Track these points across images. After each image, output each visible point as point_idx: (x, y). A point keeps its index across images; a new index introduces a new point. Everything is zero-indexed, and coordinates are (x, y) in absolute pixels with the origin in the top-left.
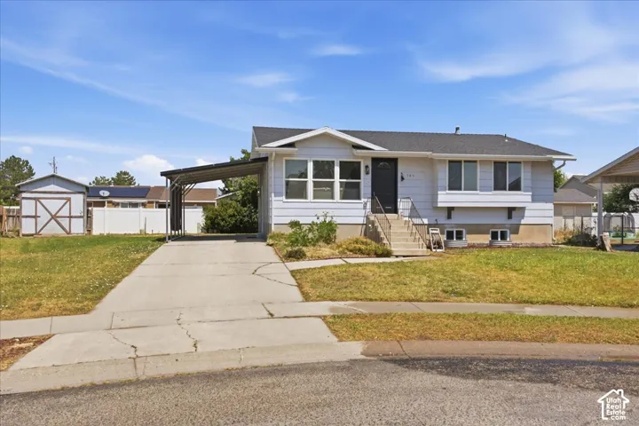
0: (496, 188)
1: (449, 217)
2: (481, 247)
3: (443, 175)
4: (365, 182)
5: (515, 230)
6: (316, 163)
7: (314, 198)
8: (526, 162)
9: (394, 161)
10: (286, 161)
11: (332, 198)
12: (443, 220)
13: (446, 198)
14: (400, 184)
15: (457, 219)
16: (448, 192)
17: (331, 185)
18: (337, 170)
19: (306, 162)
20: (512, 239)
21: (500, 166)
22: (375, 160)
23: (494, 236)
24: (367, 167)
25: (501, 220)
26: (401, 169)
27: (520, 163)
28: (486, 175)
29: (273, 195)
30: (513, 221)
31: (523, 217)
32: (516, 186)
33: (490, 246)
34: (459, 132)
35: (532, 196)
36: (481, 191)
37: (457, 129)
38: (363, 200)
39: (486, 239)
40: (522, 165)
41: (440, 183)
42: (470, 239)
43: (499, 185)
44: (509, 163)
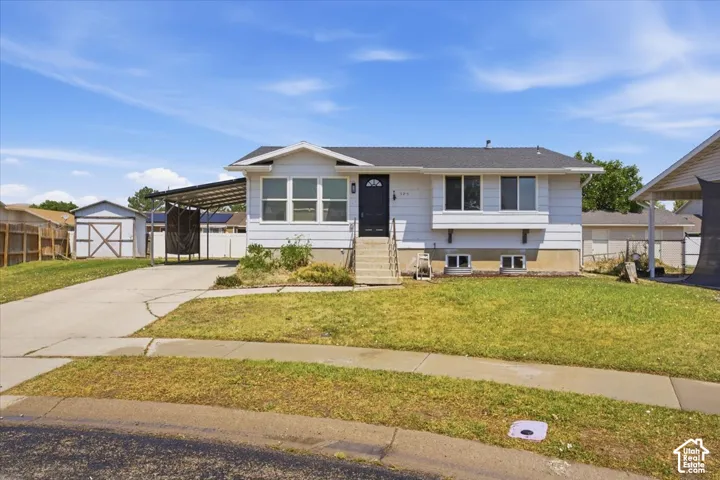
0: (504, 207)
1: (450, 241)
2: (489, 275)
3: (440, 192)
4: (352, 202)
5: (533, 255)
6: (294, 180)
7: (295, 219)
8: (542, 177)
9: (384, 178)
10: (264, 180)
11: (315, 219)
12: (442, 244)
13: (444, 219)
14: (392, 203)
15: (459, 244)
16: (445, 211)
17: (314, 205)
18: (320, 188)
19: (285, 180)
20: (529, 266)
21: (508, 182)
22: (364, 178)
23: (507, 262)
24: (354, 184)
25: (516, 244)
26: (393, 187)
27: (534, 177)
28: (490, 192)
29: (248, 216)
30: (529, 246)
31: (542, 241)
32: (530, 206)
33: (500, 274)
34: (490, 146)
35: (549, 216)
36: (484, 210)
37: (488, 142)
38: (349, 222)
39: (495, 266)
40: (537, 179)
41: (435, 202)
42: (475, 266)
43: (508, 204)
44: (521, 177)
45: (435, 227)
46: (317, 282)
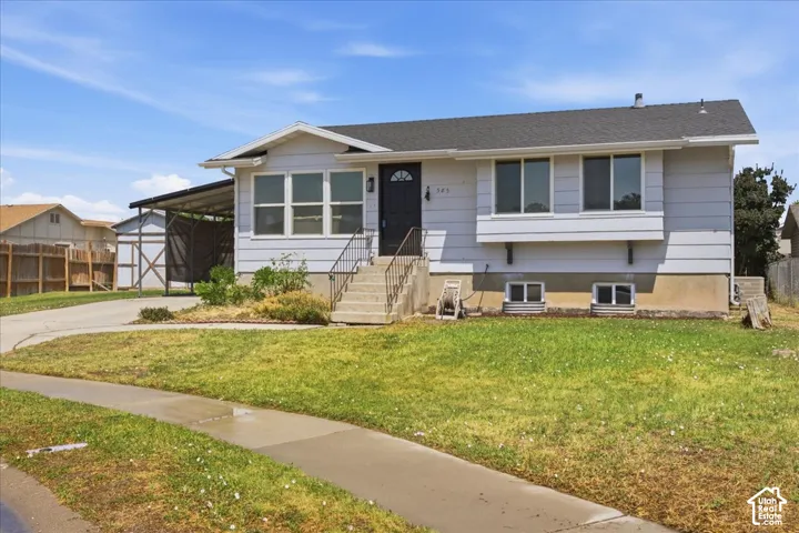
0: (589, 206)
1: (510, 261)
2: (572, 314)
3: (488, 186)
4: (370, 205)
5: (646, 283)
6: (294, 176)
7: (295, 231)
8: (650, 154)
9: (414, 168)
10: (257, 178)
11: (321, 232)
12: (499, 266)
13: (495, 227)
14: (424, 204)
15: (524, 265)
16: (493, 215)
17: (319, 210)
18: (327, 186)
19: (282, 177)
20: (640, 302)
22: (386, 169)
23: (604, 296)
24: (371, 180)
25: (616, 265)
26: (427, 180)
27: (638, 155)
28: (568, 182)
29: (236, 230)
30: (641, 267)
31: (662, 260)
32: (631, 203)
33: (592, 314)
35: (665, 218)
36: (555, 212)
37: (638, 96)
38: (365, 234)
39: (585, 300)
40: (643, 159)
41: (481, 201)
42: (552, 300)
43: (595, 200)
44: (616, 157)
45: (480, 239)
46: (273, 317)
